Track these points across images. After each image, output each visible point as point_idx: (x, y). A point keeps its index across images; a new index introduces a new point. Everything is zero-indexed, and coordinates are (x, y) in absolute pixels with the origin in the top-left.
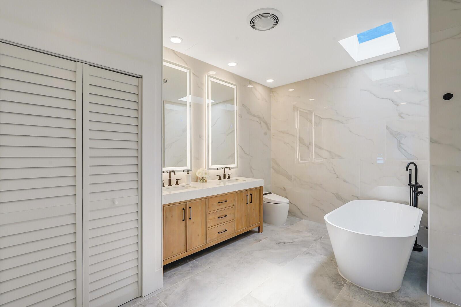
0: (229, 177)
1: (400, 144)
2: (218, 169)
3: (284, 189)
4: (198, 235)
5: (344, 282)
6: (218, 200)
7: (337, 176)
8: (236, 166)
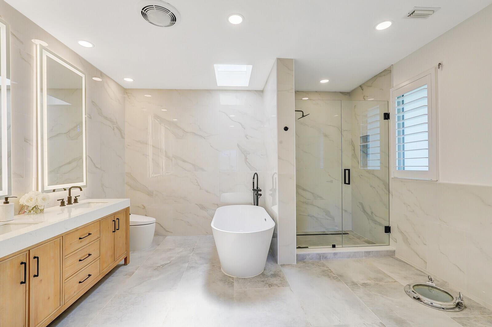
0: (76, 201)
1: (246, 159)
2: (54, 191)
3: (143, 207)
4: (49, 298)
5: (232, 279)
6: (78, 235)
7: (200, 187)
8: (85, 185)
